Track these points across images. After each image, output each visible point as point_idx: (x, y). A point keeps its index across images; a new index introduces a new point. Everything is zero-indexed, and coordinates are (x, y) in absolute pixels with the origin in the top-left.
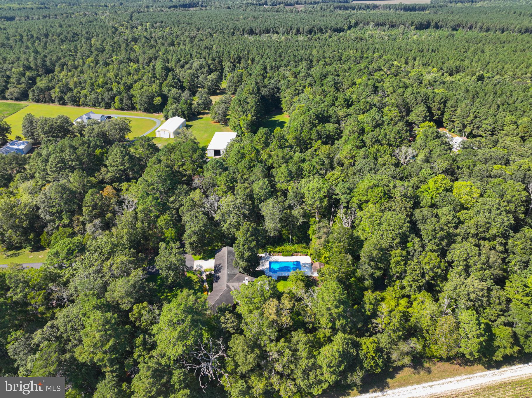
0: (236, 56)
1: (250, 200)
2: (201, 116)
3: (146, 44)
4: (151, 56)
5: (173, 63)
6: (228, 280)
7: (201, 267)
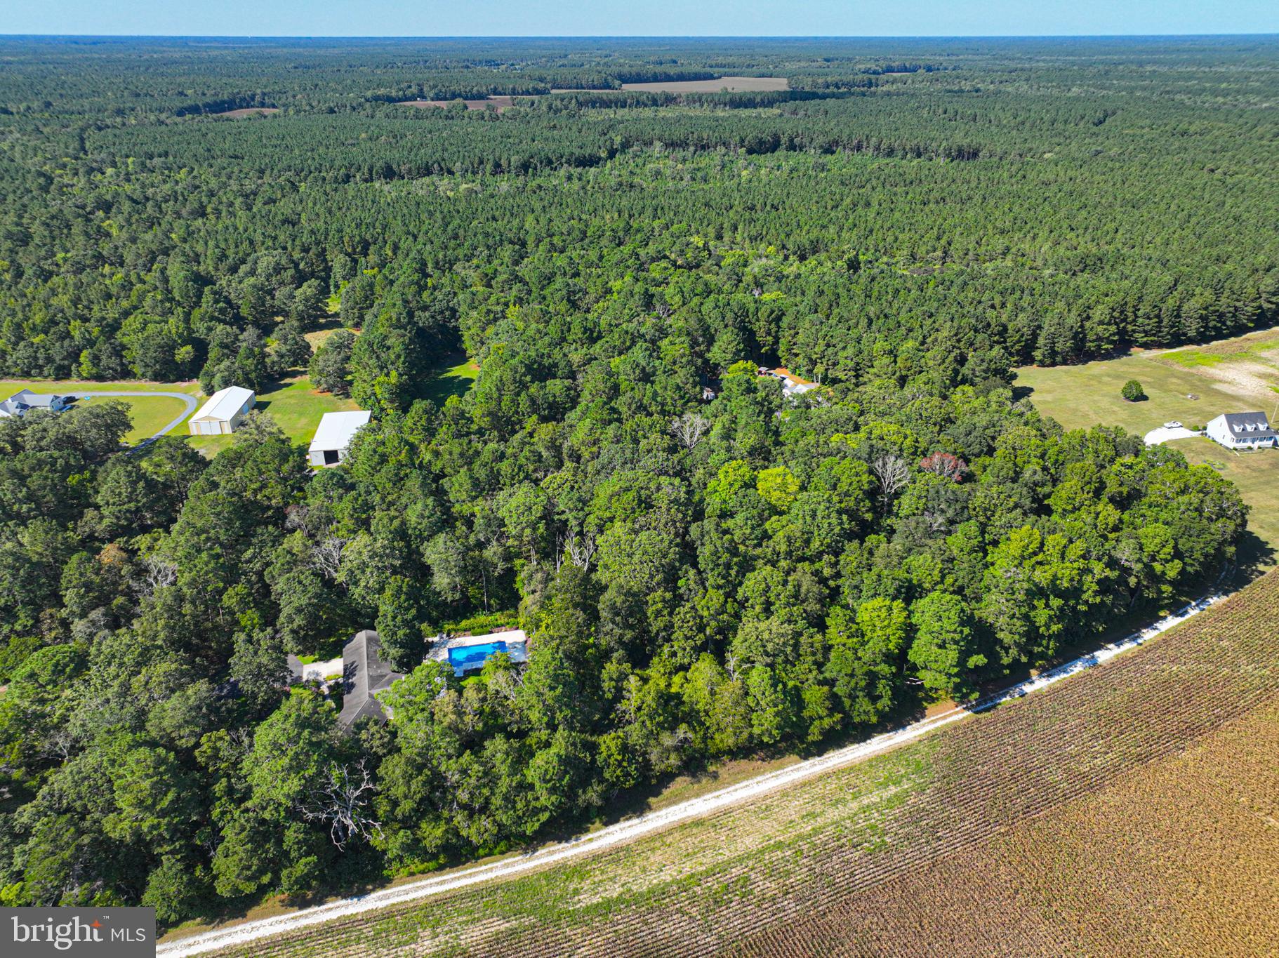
0: (357, 238)
1: (401, 539)
2: (288, 381)
3: (136, 216)
4: (154, 247)
5: (209, 261)
6: (371, 686)
7: (317, 674)
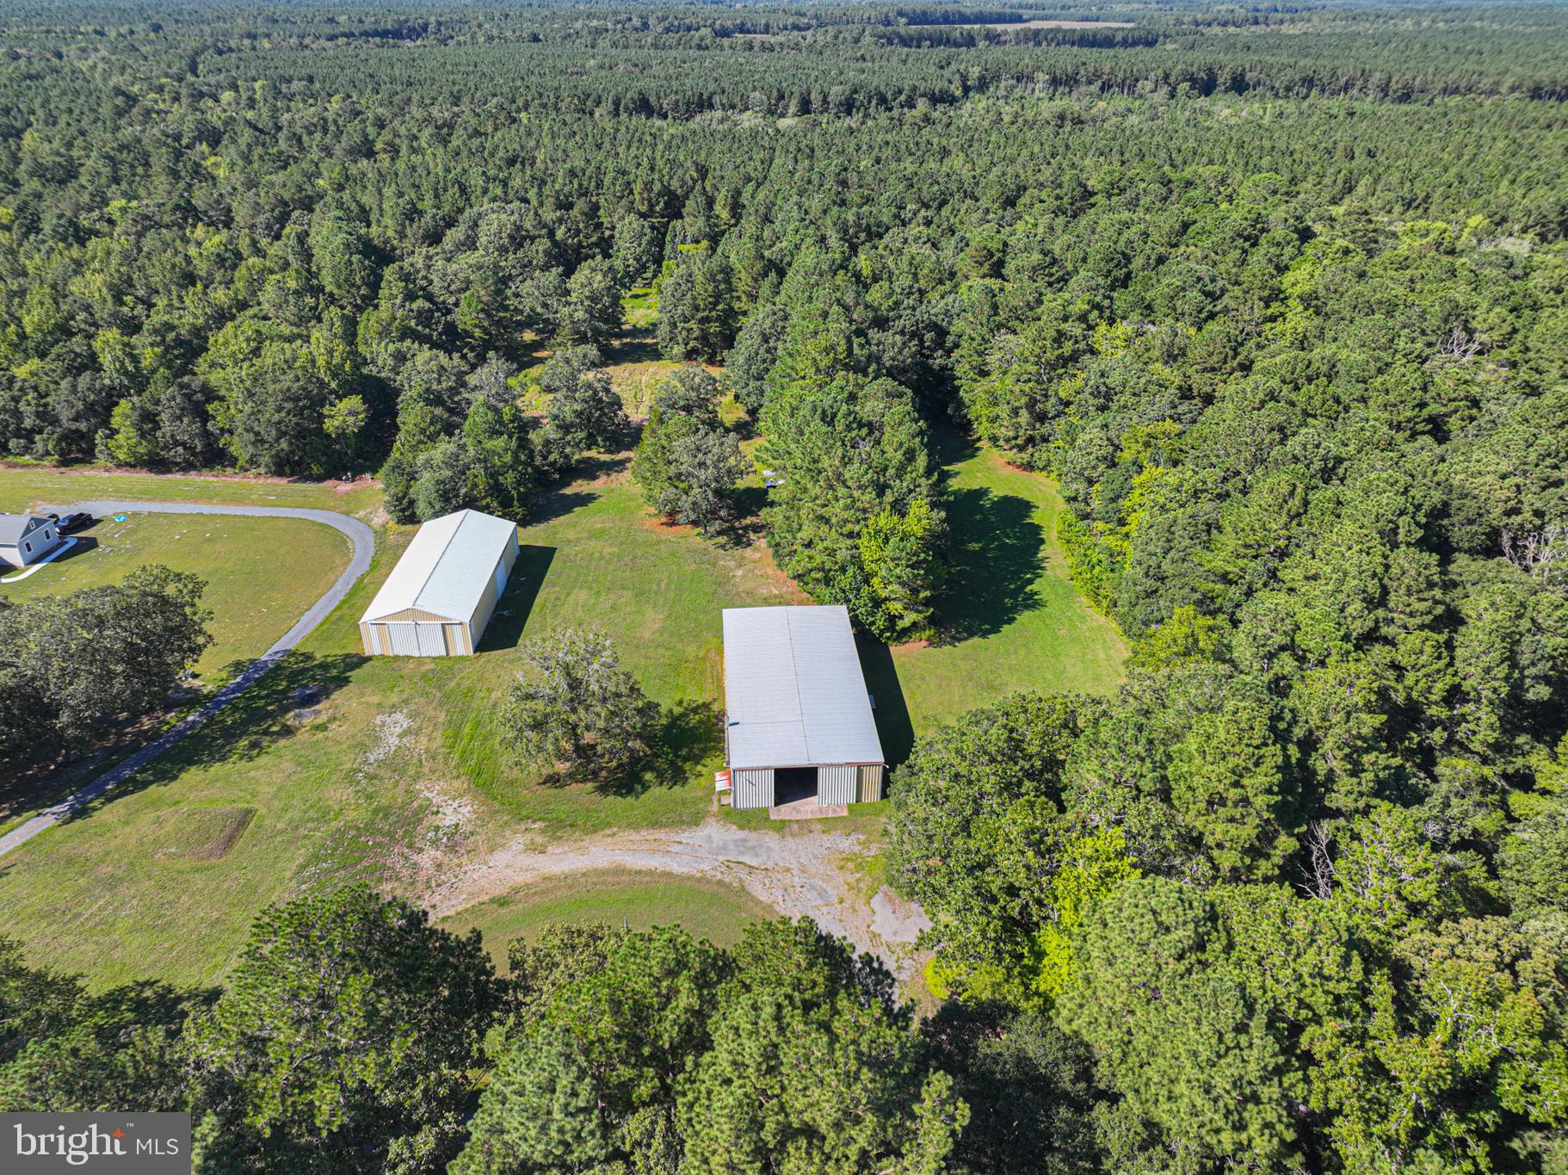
0: (657, 187)
2: (579, 487)
3: (260, 150)
4: (287, 196)
5: (387, 221)
